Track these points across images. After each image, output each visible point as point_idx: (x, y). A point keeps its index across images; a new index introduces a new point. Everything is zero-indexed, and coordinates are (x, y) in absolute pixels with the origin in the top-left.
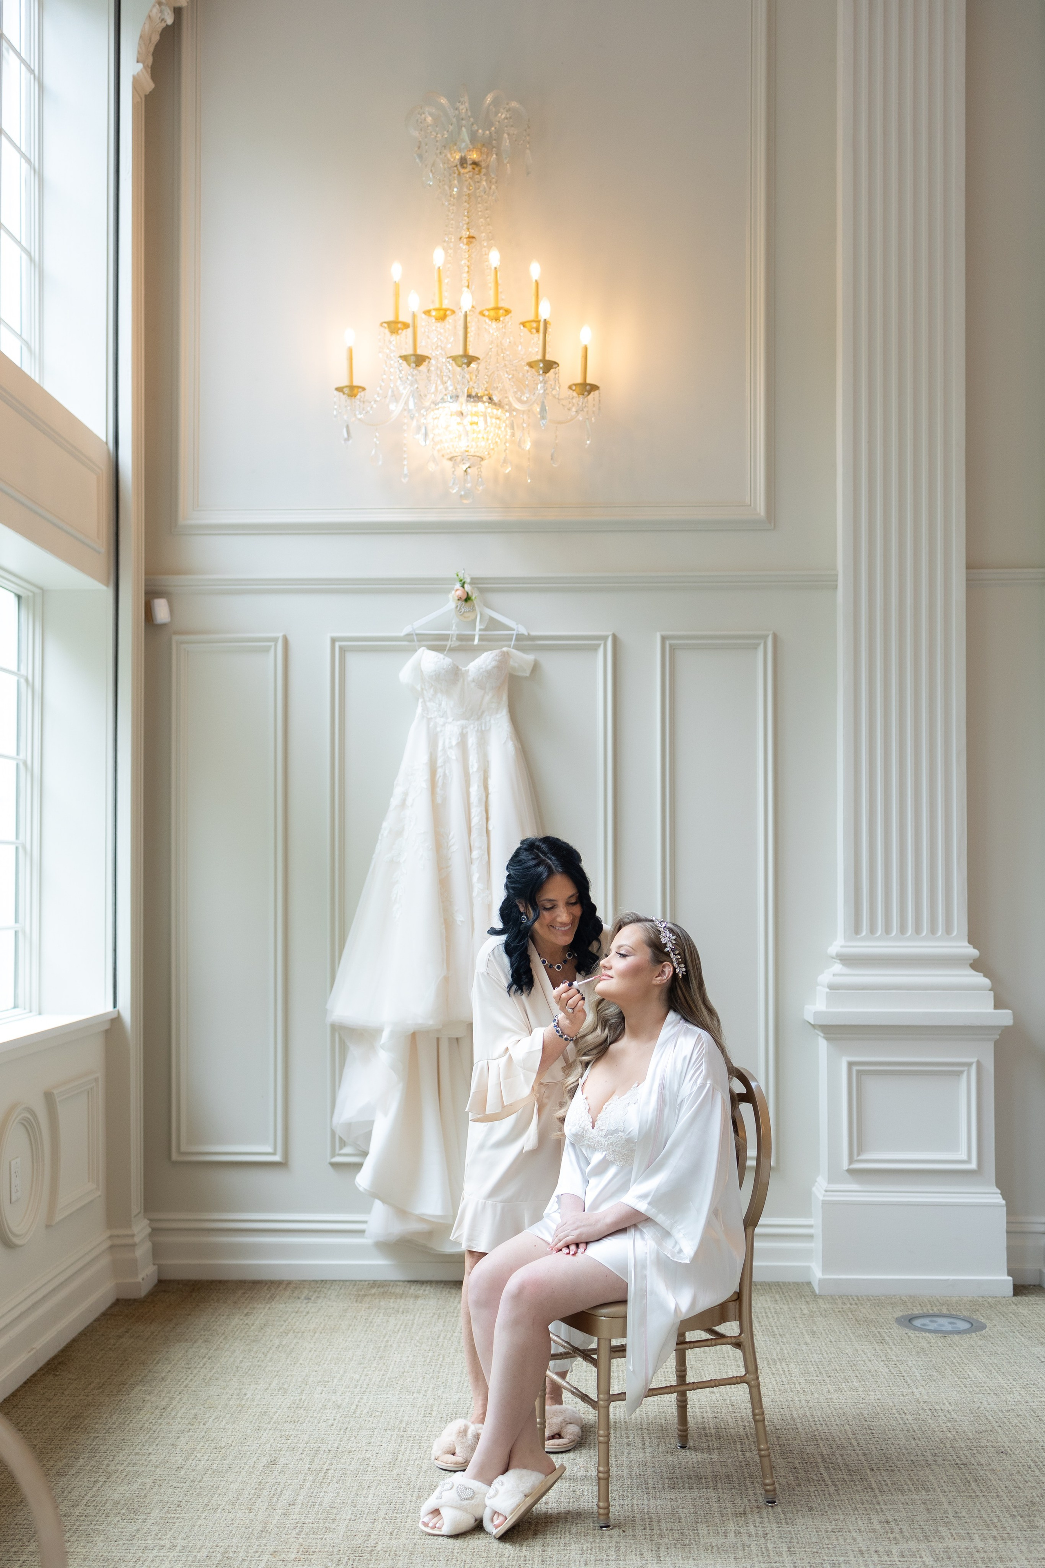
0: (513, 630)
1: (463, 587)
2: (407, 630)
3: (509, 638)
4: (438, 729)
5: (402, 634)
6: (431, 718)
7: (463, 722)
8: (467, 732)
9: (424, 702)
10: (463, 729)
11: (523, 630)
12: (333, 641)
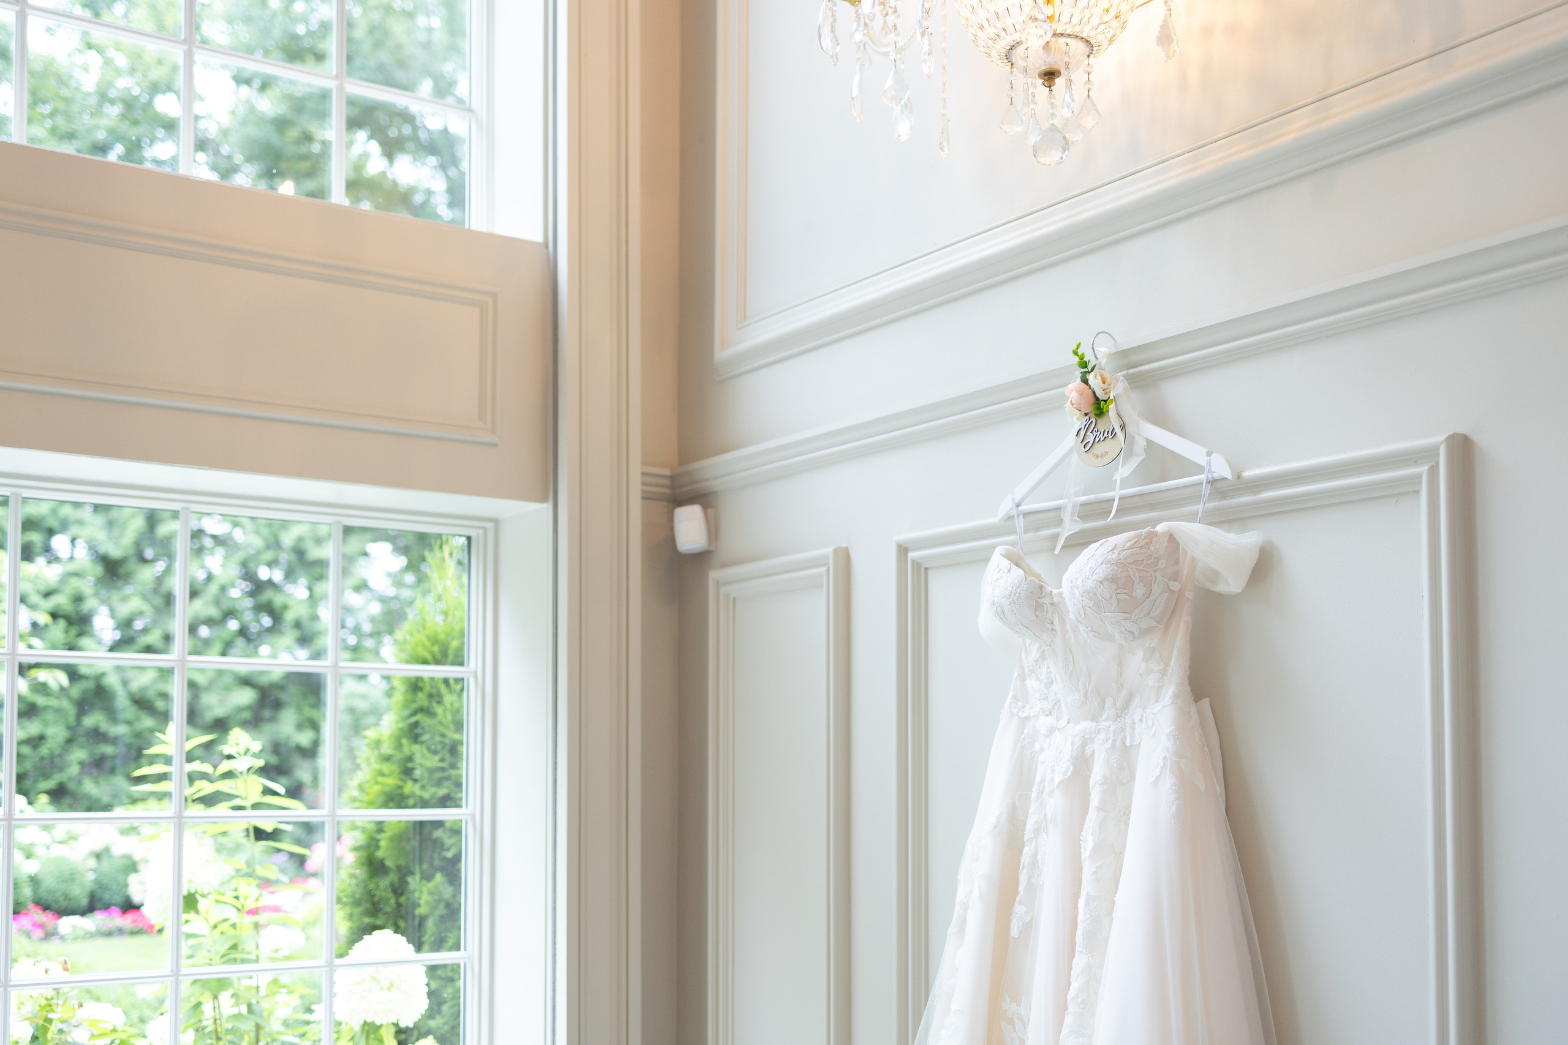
0: (1200, 469)
1: (1085, 381)
2: (1005, 507)
3: (1190, 495)
4: (1037, 746)
5: (995, 519)
6: (1028, 718)
7: (1086, 725)
8: (1093, 753)
9: (1023, 678)
10: (1084, 744)
11: (1221, 469)
12: (903, 550)
